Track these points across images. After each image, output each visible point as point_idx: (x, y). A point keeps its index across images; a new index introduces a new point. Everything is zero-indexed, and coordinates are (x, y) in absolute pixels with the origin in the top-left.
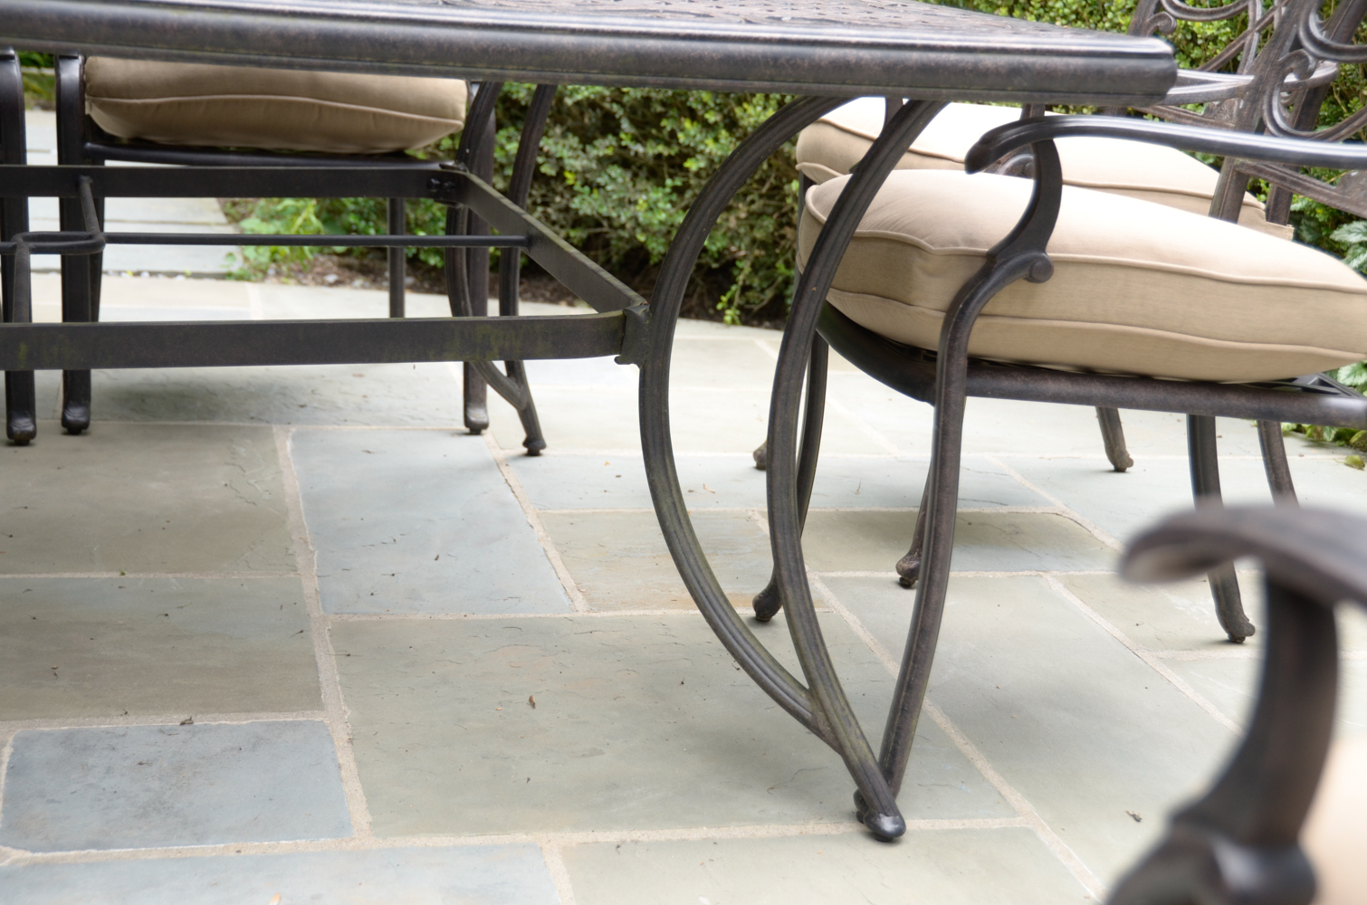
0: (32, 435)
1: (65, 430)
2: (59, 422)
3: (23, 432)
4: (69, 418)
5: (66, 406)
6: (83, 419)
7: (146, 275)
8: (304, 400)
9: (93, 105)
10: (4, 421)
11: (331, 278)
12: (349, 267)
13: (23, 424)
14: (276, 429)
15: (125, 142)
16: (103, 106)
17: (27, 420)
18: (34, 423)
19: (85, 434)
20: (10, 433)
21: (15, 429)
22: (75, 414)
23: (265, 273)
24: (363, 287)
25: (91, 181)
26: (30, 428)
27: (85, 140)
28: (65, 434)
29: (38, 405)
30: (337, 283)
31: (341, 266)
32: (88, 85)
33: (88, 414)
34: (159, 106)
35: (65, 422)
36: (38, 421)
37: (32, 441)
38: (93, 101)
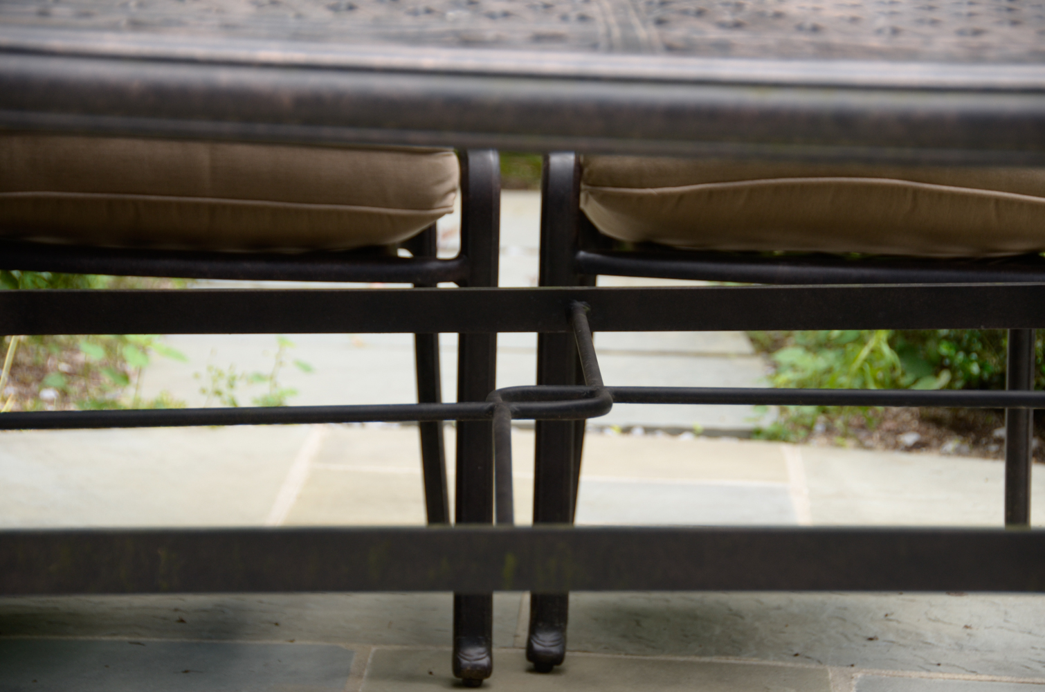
0: (487, 671)
1: (531, 664)
2: (523, 652)
3: (475, 666)
4: (537, 647)
5: (533, 629)
6: (555, 650)
7: (638, 432)
8: (873, 629)
9: (591, 198)
10: (450, 649)
11: (910, 438)
12: (937, 422)
13: (475, 656)
14: (832, 673)
15: (629, 248)
16: (604, 199)
17: (481, 649)
18: (490, 654)
19: (559, 672)
20: (457, 667)
21: (464, 662)
22: (546, 642)
23: (809, 429)
24: (958, 453)
25: (588, 309)
26: (485, 662)
27: (576, 249)
28: (531, 671)
29: (496, 626)
30: (918, 446)
31: (923, 419)
32: (586, 171)
33: (562, 642)
34: (682, 196)
35: (531, 654)
36: (495, 650)
37: (486, 681)
38: (592, 193)
